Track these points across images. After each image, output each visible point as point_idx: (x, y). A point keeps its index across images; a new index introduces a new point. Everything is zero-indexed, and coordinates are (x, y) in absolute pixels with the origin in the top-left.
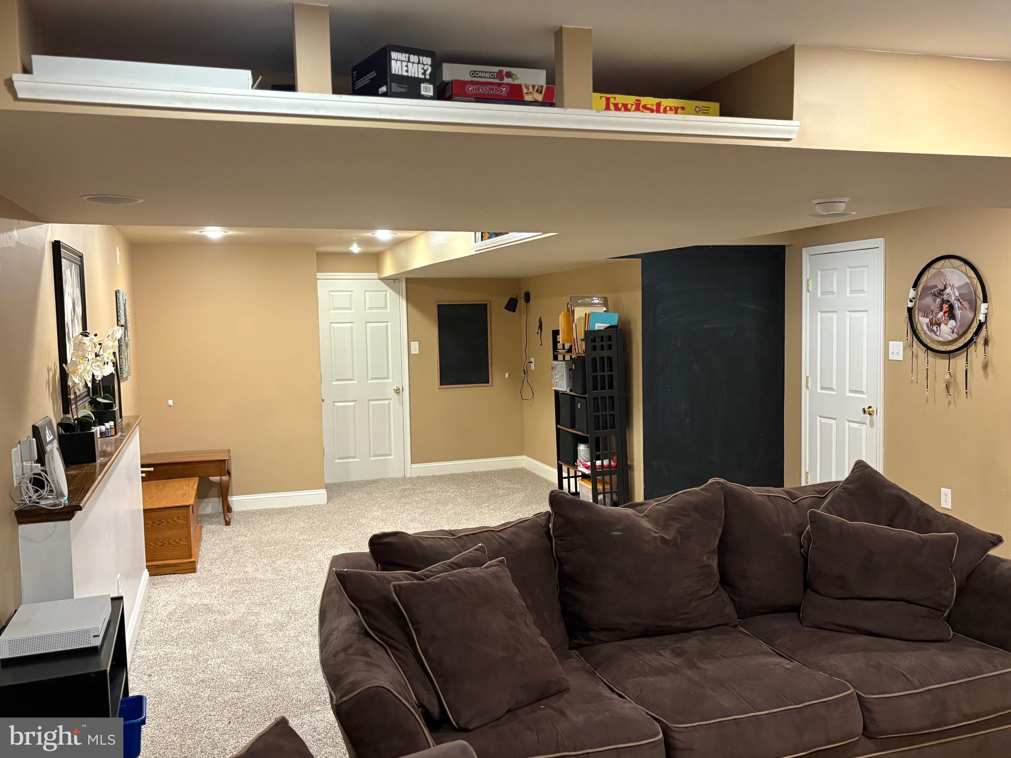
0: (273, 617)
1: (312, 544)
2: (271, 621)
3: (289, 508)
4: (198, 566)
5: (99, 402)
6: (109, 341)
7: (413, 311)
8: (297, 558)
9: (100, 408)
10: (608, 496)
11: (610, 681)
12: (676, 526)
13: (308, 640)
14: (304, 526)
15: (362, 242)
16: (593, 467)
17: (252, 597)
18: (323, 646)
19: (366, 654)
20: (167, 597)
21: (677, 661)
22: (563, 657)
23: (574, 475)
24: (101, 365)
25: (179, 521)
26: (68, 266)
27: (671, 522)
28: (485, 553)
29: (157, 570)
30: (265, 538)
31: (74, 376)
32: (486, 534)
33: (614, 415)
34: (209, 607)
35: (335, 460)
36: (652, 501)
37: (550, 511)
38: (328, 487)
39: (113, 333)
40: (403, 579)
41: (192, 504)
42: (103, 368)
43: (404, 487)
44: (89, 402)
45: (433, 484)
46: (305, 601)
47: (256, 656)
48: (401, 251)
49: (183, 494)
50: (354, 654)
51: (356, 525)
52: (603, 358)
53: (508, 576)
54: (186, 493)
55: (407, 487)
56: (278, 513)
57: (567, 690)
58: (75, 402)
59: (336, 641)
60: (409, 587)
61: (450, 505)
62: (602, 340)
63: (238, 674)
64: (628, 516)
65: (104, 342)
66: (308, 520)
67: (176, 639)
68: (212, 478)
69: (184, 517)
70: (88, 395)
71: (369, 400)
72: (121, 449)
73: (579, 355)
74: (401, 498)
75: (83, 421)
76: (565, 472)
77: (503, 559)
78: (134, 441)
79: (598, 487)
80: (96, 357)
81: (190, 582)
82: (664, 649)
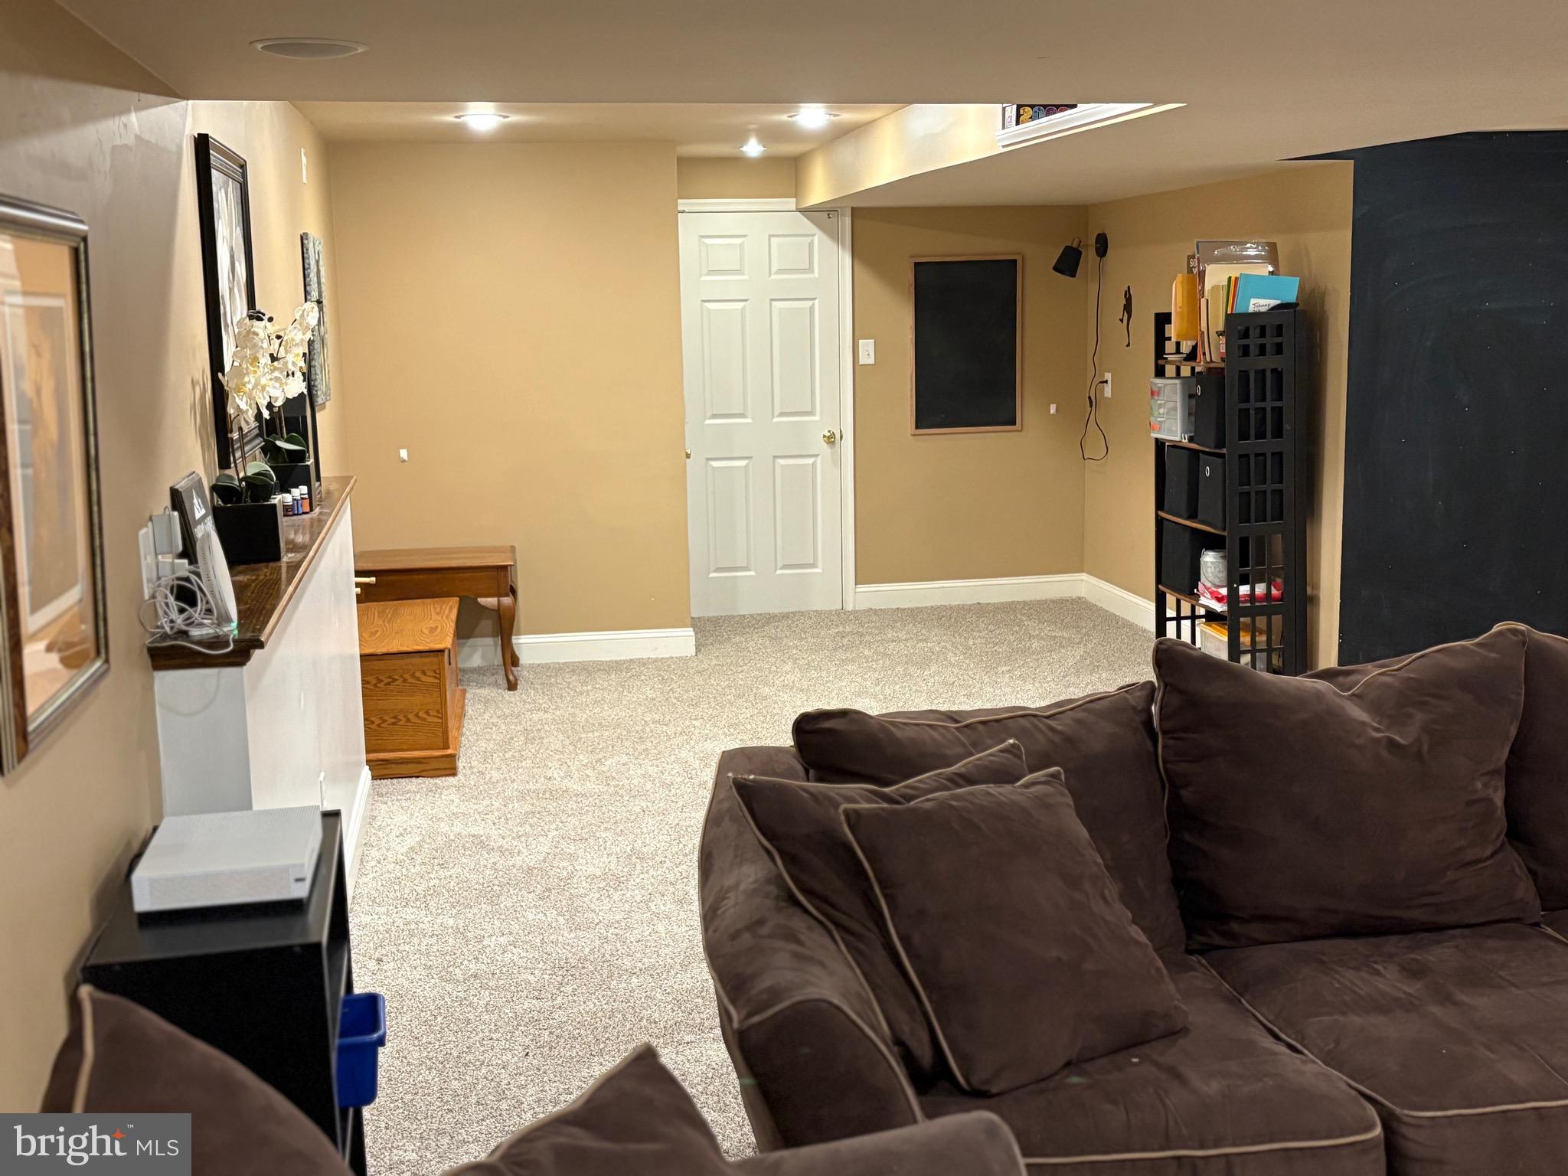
0: (601, 864)
1: (671, 730)
2: (598, 873)
3: (625, 662)
4: (460, 764)
5: (280, 448)
6: (296, 331)
7: (864, 275)
8: (643, 756)
9: (280, 460)
10: (1261, 658)
11: (1271, 1018)
12: (1419, 717)
13: (667, 910)
14: (654, 696)
15: (767, 135)
16: (1232, 598)
17: (561, 825)
18: (709, 917)
19: (792, 937)
20: (405, 818)
21: (1413, 988)
22: (1177, 968)
23: (1189, 614)
24: (282, 377)
25: (424, 678)
26: (221, 184)
27: (1411, 710)
28: (1019, 757)
29: (385, 768)
30: (582, 717)
31: (238, 396)
32: (1022, 721)
33: (1281, 491)
34: (481, 842)
35: (709, 574)
36: (1369, 666)
37: (1154, 680)
38: (698, 625)
39: (302, 316)
40: (860, 800)
41: (450, 646)
42: (286, 384)
43: (841, 629)
44: (261, 448)
45: (898, 624)
46: (661, 837)
47: (573, 935)
48: (845, 152)
49: (431, 628)
50: (770, 936)
51: (752, 698)
52: (1264, 371)
53: (1069, 806)
54: (437, 627)
55: (848, 629)
56: (605, 670)
57: (1183, 1031)
58: (240, 447)
59: (733, 909)
60: (874, 815)
61: (934, 668)
62: (1263, 334)
63: (540, 966)
64: (1319, 696)
65: (287, 332)
66: (660, 686)
67: (425, 896)
68: (482, 601)
69: (435, 672)
70: (260, 435)
71: (775, 457)
72: (324, 539)
73: (1212, 365)
74: (835, 649)
75: (258, 483)
76: (1170, 609)
77: (1059, 772)
78: (342, 524)
79: (1242, 639)
80: (273, 361)
81: (446, 792)
82: (1385, 962)
